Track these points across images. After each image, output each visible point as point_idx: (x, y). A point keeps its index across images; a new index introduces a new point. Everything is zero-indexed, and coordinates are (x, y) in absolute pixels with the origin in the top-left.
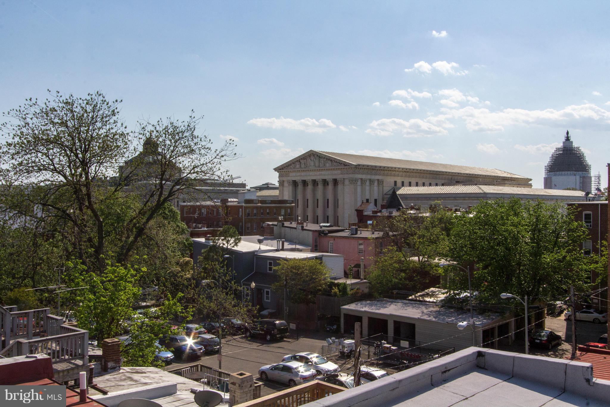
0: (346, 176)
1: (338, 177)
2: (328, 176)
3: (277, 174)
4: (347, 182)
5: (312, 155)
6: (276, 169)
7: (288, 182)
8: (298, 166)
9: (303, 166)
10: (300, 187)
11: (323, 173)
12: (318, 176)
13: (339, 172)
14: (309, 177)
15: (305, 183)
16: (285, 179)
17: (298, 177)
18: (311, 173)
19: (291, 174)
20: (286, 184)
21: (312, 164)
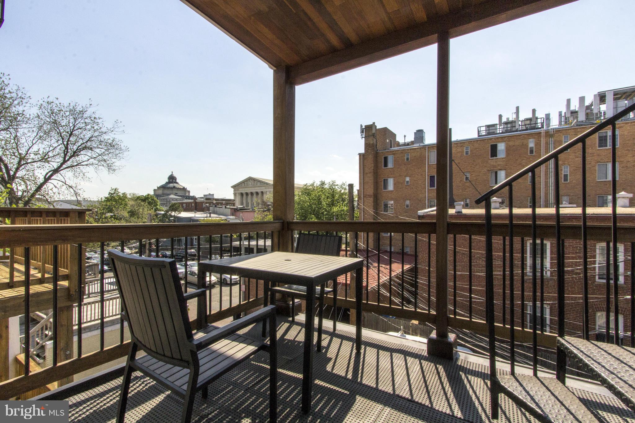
0: (267, 190)
1: (264, 190)
2: (259, 190)
3: (233, 189)
4: (268, 193)
5: (250, 179)
6: (232, 187)
7: (239, 193)
8: (243, 185)
9: (246, 185)
10: (245, 196)
11: (256, 188)
12: (254, 190)
13: (264, 188)
14: (249, 190)
15: (247, 194)
16: (237, 192)
17: (244, 191)
18: (250, 189)
19: (240, 189)
20: (237, 195)
21: (250, 184)
